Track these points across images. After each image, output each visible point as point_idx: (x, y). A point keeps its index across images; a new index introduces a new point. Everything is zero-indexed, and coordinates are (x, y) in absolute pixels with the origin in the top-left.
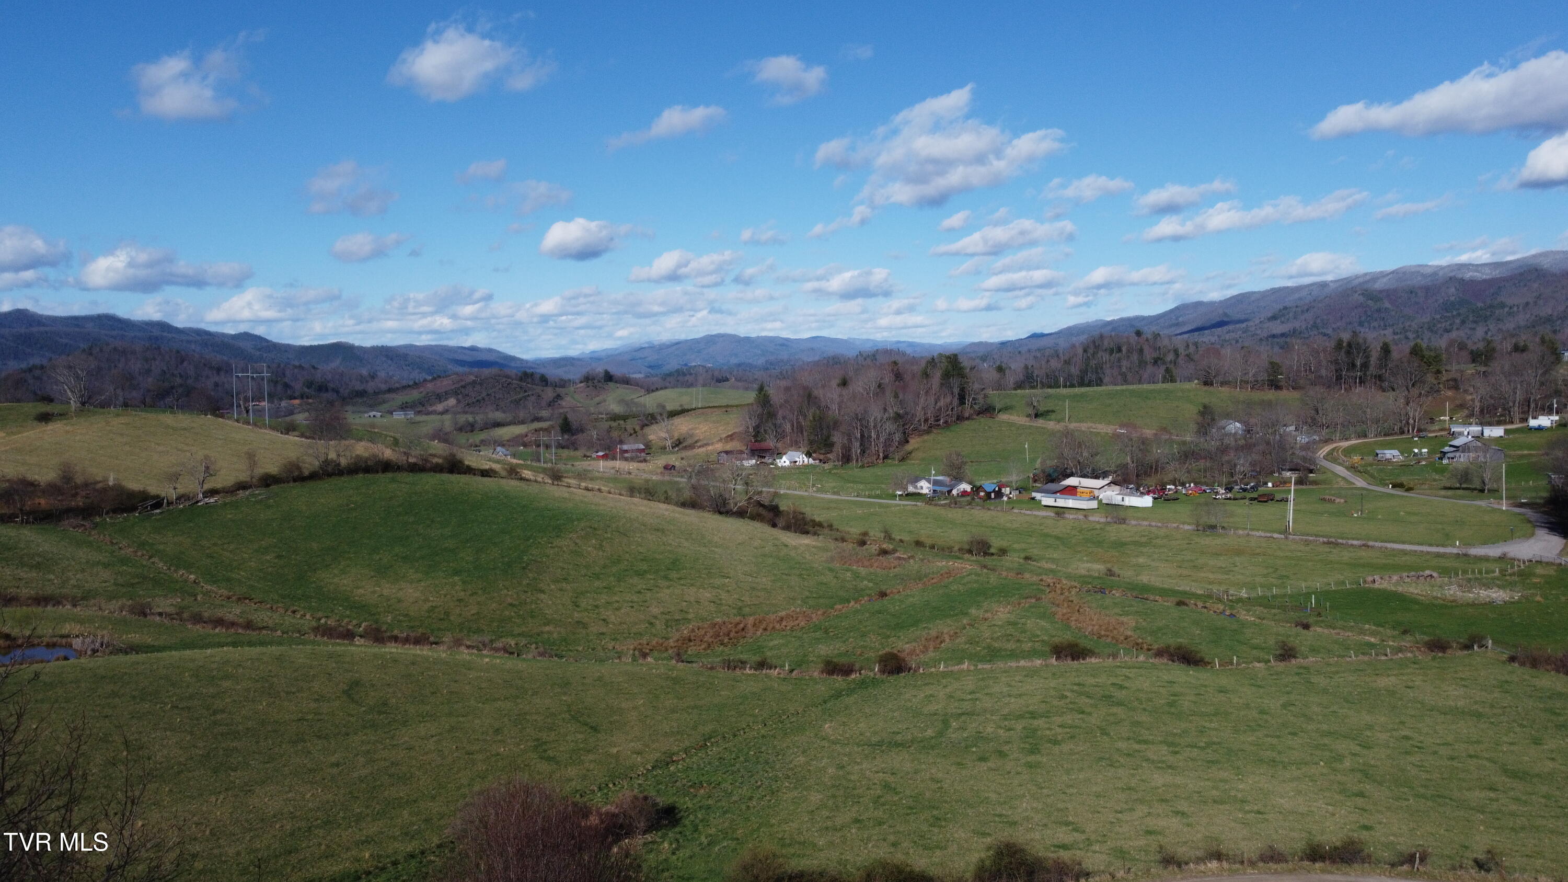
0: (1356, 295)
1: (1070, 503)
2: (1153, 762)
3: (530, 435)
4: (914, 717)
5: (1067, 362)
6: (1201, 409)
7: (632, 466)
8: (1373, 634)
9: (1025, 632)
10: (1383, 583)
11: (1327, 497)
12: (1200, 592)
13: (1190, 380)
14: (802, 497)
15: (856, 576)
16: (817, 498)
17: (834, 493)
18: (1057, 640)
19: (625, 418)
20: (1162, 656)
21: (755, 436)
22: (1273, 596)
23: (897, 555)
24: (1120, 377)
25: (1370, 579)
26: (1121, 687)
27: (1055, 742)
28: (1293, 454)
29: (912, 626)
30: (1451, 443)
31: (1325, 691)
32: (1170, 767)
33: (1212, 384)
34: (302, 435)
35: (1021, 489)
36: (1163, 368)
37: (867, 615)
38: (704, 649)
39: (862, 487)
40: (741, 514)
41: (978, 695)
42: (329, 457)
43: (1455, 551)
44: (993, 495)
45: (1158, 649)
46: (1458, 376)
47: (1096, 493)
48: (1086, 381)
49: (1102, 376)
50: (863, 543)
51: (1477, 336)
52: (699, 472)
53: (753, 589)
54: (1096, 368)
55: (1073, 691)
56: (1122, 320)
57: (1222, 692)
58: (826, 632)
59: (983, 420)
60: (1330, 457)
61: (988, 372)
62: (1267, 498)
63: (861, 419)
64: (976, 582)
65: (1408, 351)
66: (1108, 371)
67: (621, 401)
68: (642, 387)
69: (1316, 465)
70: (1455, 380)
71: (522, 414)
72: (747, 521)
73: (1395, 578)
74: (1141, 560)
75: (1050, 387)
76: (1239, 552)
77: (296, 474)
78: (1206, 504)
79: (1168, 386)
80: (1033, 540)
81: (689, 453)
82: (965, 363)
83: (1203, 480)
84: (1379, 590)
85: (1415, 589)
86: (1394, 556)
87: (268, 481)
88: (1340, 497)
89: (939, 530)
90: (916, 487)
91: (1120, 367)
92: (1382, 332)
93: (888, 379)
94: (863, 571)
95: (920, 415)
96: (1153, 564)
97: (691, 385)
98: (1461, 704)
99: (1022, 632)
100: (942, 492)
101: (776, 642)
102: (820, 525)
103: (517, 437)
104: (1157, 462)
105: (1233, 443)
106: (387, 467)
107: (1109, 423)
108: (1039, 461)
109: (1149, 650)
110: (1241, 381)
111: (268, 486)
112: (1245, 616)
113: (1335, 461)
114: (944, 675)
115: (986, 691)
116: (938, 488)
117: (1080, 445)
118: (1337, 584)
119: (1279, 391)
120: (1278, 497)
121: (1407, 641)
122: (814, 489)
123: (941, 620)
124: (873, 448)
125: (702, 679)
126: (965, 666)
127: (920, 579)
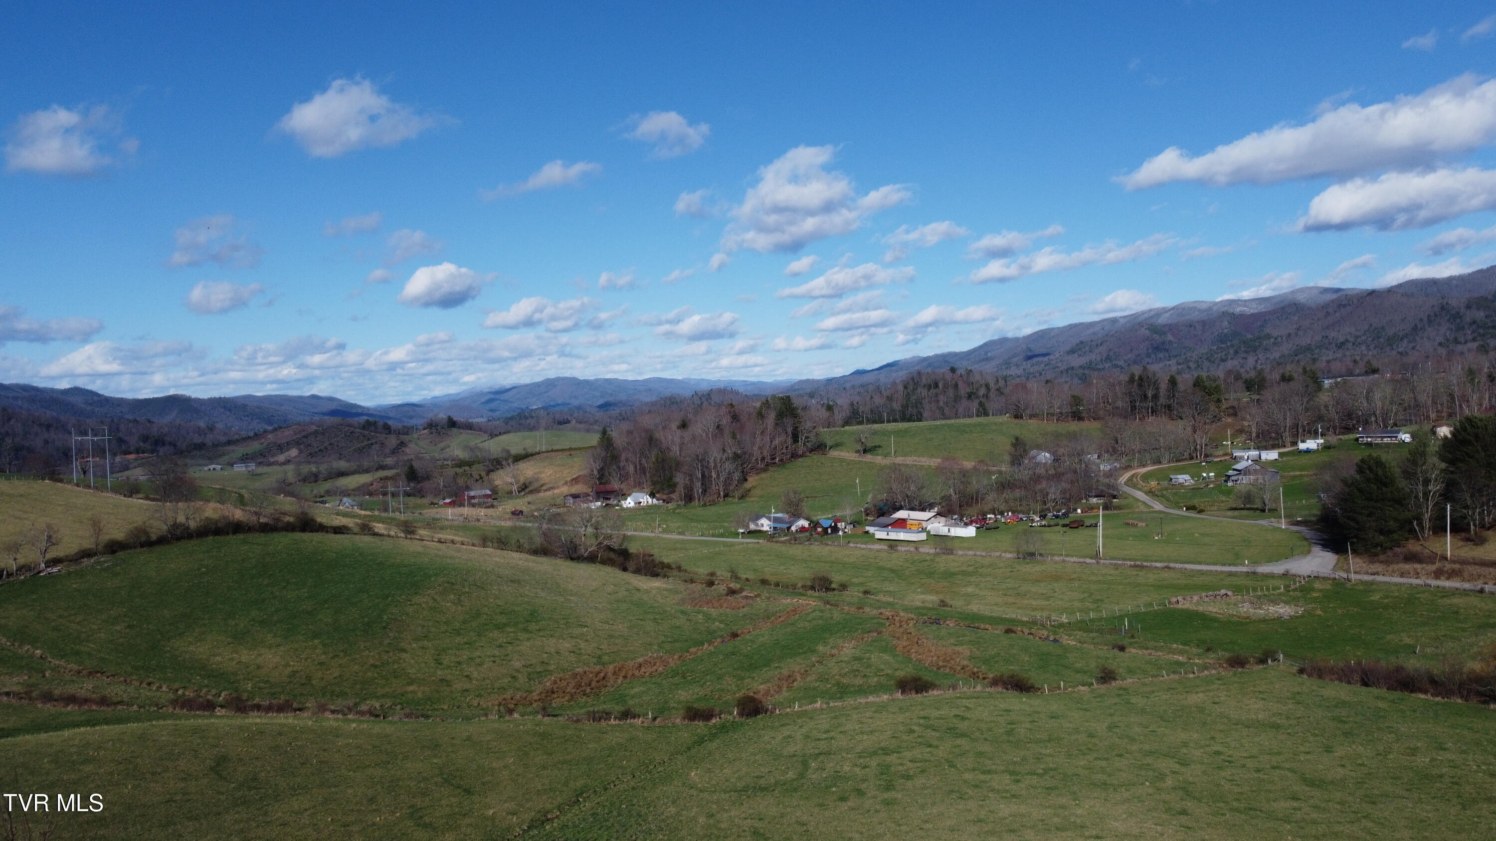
0: (1143, 329)
1: (902, 536)
2: (998, 791)
3: (375, 484)
4: (775, 760)
5: (890, 399)
6: (1014, 441)
7: (481, 512)
8: (1180, 653)
9: (870, 666)
10: (1186, 603)
11: (1130, 522)
12: (1025, 619)
13: (1002, 413)
14: (649, 538)
15: (708, 617)
16: (663, 539)
17: (679, 533)
18: (900, 673)
19: (470, 464)
20: (997, 684)
21: (600, 479)
22: (1091, 620)
23: (744, 594)
24: (938, 412)
25: (1174, 599)
26: (963, 718)
27: (909, 778)
28: (1098, 481)
29: (764, 666)
30: (1235, 467)
31: (1143, 711)
32: (1014, 797)
33: (1022, 417)
34: (147, 498)
35: (855, 523)
36: (976, 403)
37: (721, 657)
38: (567, 701)
39: (705, 526)
40: (592, 559)
41: (832, 733)
42: (178, 521)
43: (1245, 569)
44: (829, 530)
45: (992, 678)
46: (1235, 404)
47: (924, 524)
48: (908, 417)
49: (922, 412)
50: (711, 584)
51: (1249, 366)
52: (547, 516)
53: (611, 636)
54: (916, 404)
55: (919, 724)
57: (1052, 717)
58: (684, 677)
59: (816, 457)
60: (1130, 482)
61: (818, 412)
62: (1077, 525)
63: (702, 460)
64: (821, 618)
65: (1191, 383)
66: (927, 407)
67: (466, 447)
68: (485, 432)
69: (1118, 491)
70: (1233, 407)
71: (366, 463)
72: (599, 566)
74: (970, 589)
75: (875, 423)
76: (1057, 578)
77: (143, 539)
78: (1024, 531)
79: (982, 419)
80: (870, 574)
81: (535, 497)
82: (797, 403)
83: (1019, 509)
84: (1183, 610)
85: (1214, 608)
86: (1193, 576)
87: (114, 547)
88: (1141, 520)
89: (782, 567)
90: (757, 525)
91: (938, 402)
92: (1168, 364)
93: (726, 421)
94: (713, 612)
95: (757, 454)
96: (981, 593)
97: (534, 429)
98: (1261, 716)
99: (867, 667)
100: (782, 529)
101: (636, 690)
102: (669, 566)
103: (365, 485)
104: (977, 493)
105: (1044, 472)
106: (237, 528)
107: (932, 457)
108: (870, 496)
109: (984, 679)
110: (1048, 414)
111: (113, 552)
112: (1067, 640)
113: (1135, 486)
114: (799, 714)
115: (840, 729)
116: (778, 525)
117: (907, 481)
118: (1145, 606)
119: (1081, 422)
120: (1088, 523)
121: (1211, 658)
122: (660, 529)
123: (791, 658)
124: (714, 487)
125: (569, 732)
126: (818, 705)
127: (768, 618)
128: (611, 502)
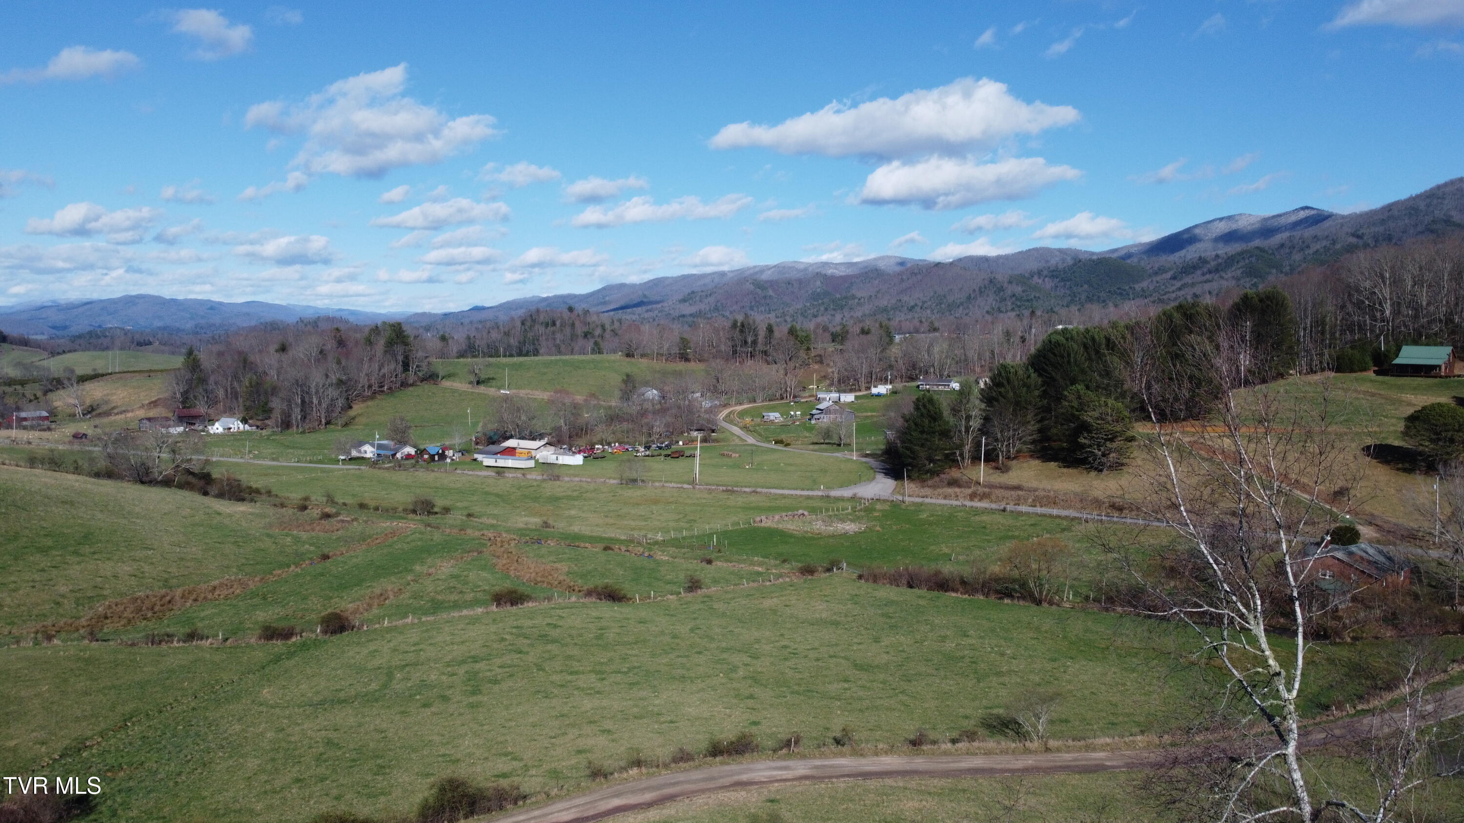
0: (748, 284)
1: (510, 463)
2: (583, 689)
4: (357, 673)
5: (507, 334)
6: (625, 378)
7: (33, 435)
8: (760, 564)
9: (467, 583)
10: (768, 522)
11: (726, 452)
12: (623, 538)
13: (614, 351)
14: (237, 464)
15: (297, 540)
16: (254, 465)
17: (273, 459)
18: (497, 589)
19: (23, 383)
20: (591, 595)
21: (183, 402)
22: (684, 538)
23: (341, 518)
24: (554, 349)
25: (758, 519)
26: (555, 626)
27: (496, 682)
28: (699, 416)
29: (356, 585)
30: (818, 407)
31: (724, 614)
32: (598, 692)
33: (633, 356)
35: (463, 452)
36: (592, 341)
37: (308, 578)
38: (124, 626)
39: (302, 452)
40: (167, 483)
41: (421, 646)
43: (820, 493)
44: (436, 458)
45: (588, 589)
46: (822, 353)
47: (533, 453)
48: (524, 352)
49: (538, 347)
50: (304, 508)
51: (836, 319)
52: (116, 440)
53: (182, 559)
54: (533, 340)
55: (512, 634)
56: (555, 297)
57: (641, 622)
58: (264, 598)
59: (427, 387)
60: (728, 419)
61: (431, 341)
62: (678, 455)
63: (302, 385)
64: (420, 539)
65: (787, 331)
66: (544, 343)
67: (19, 365)
68: (45, 350)
69: (717, 425)
70: (820, 356)
72: (173, 490)
73: (777, 517)
74: (573, 512)
75: (491, 356)
76: (656, 502)
78: (629, 461)
79: (597, 357)
80: (475, 498)
81: (105, 420)
82: (408, 330)
83: (626, 440)
84: (764, 528)
85: (791, 526)
86: (776, 499)
88: (736, 452)
89: (383, 493)
90: (360, 452)
91: (554, 339)
92: (767, 316)
93: (331, 345)
94: (304, 536)
95: (363, 381)
96: (583, 515)
97: (107, 348)
98: (824, 615)
99: (464, 584)
100: (387, 457)
101: (208, 613)
102: (257, 491)
104: (587, 425)
105: (651, 408)
107: (545, 390)
108: (481, 424)
109: (580, 591)
110: (658, 354)
112: (661, 556)
113: (731, 422)
114: (389, 630)
115: (430, 641)
116: (382, 452)
117: (518, 410)
119: (687, 363)
120: (687, 453)
121: (785, 568)
122: (251, 456)
123: (384, 578)
124: (314, 414)
125: (120, 656)
126: (409, 620)
127: (364, 540)
128: (196, 427)
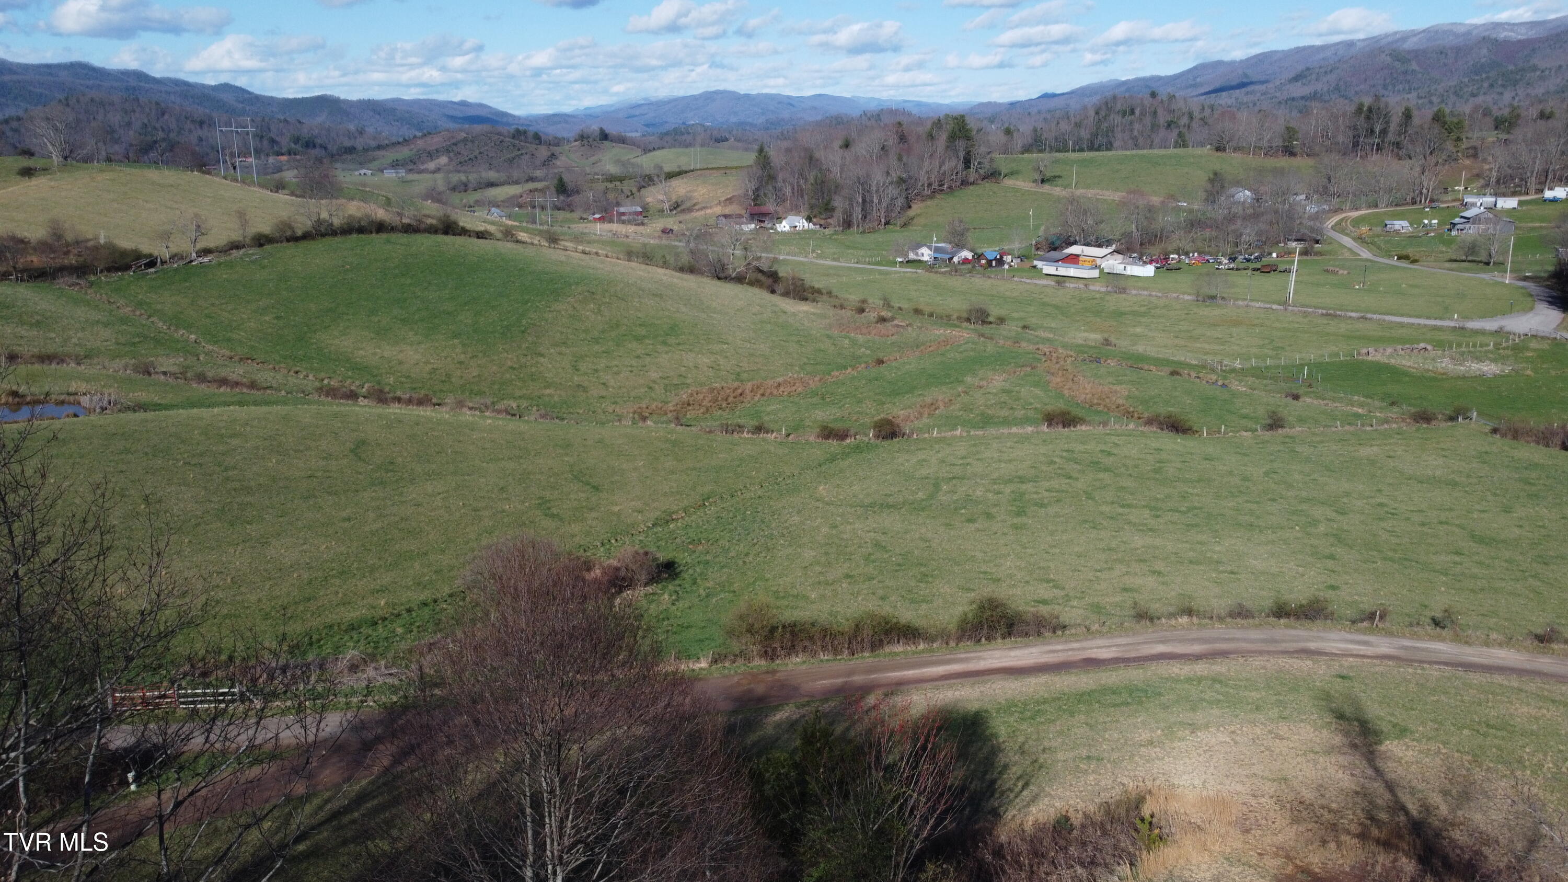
0: (1384, 55)
1: (1072, 271)
2: (1135, 525)
3: (525, 195)
4: (906, 480)
5: (1078, 125)
6: (1212, 176)
7: (631, 229)
8: (1361, 405)
9: (1018, 399)
10: (1377, 355)
11: (1331, 268)
12: (1194, 362)
13: (1202, 145)
14: (801, 263)
15: (854, 343)
16: (816, 264)
17: (834, 259)
18: (1049, 408)
19: (621, 179)
20: (1152, 424)
21: (755, 200)
22: (1266, 367)
23: (896, 322)
24: (1130, 141)
25: (1364, 351)
26: (1110, 454)
27: (1042, 506)
28: (1301, 223)
29: (907, 392)
30: (1464, 214)
31: (1308, 460)
32: (1151, 530)
33: (1224, 150)
34: (292, 194)
35: (1022, 258)
36: (1175, 133)
37: (864, 382)
38: (703, 413)
39: (862, 253)
40: (739, 279)
41: (969, 460)
42: (322, 217)
43: (1452, 324)
44: (994, 263)
45: (1148, 418)
46: (1478, 144)
47: (1098, 261)
48: (1096, 145)
49: (1112, 140)
50: (862, 311)
51: (1504, 102)
52: (697, 236)
53: (752, 355)
54: (1107, 132)
55: (1062, 457)
56: (1138, 79)
57: (1207, 459)
58: (823, 399)
59: (988, 185)
60: (1338, 227)
61: (996, 136)
62: (1269, 269)
63: (863, 183)
64: (974, 350)
65: (1430, 117)
66: (1119, 135)
67: (618, 162)
68: (638, 147)
69: (1323, 235)
70: (1475, 148)
71: (516, 174)
72: (745, 286)
73: (1389, 350)
74: (1138, 330)
75: (1058, 151)
76: (1237, 323)
77: (289, 233)
78: (1208, 274)
79: (1180, 151)
80: (1032, 309)
81: (687, 217)
82: (972, 124)
83: (1207, 250)
84: (1372, 362)
85: (1407, 361)
86: (1391, 328)
87: (261, 241)
88: (1343, 268)
89: (938, 298)
90: (917, 254)
91: (1132, 130)
92: (1406, 96)
93: (892, 141)
94: (861, 339)
95: (923, 179)
96: (1150, 334)
97: (690, 145)
98: (1438, 473)
99: (1016, 400)
100: (944, 261)
101: (773, 407)
102: (819, 291)
103: (514, 197)
104: (1162, 231)
105: (1241, 212)
106: (380, 227)
107: (1117, 190)
108: (1043, 228)
109: (1139, 418)
110: (1255, 147)
111: (261, 245)
112: (1238, 387)
113: (1343, 232)
114: (938, 441)
115: (977, 457)
116: (939, 256)
117: (1085, 212)
118: (1330, 356)
119: (1292, 158)
120: (1282, 268)
121: (1394, 412)
122: (814, 255)
123: (936, 387)
124: (874, 214)
125: (701, 442)
126: (958, 432)
127: (917, 347)
128: (766, 225)
